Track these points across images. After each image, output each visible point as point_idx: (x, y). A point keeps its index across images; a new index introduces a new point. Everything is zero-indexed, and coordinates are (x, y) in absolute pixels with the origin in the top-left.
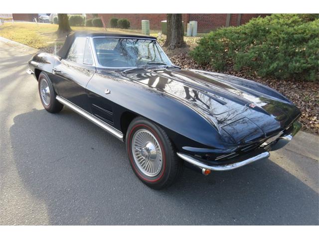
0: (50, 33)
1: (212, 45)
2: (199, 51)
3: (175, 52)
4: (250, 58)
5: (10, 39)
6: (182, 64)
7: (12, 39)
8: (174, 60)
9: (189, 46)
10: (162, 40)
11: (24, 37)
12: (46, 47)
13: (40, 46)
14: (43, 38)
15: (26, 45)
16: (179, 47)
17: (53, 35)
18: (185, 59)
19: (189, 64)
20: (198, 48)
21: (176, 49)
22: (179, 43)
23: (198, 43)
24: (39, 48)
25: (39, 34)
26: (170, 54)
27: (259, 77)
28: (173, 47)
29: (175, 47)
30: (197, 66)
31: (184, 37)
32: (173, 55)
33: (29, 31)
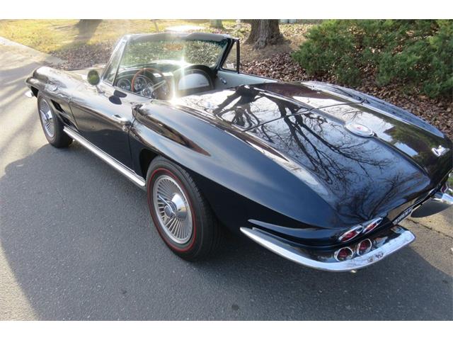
0: (69, 27)
1: (334, 40)
2: (310, 51)
3: (266, 53)
4: (409, 64)
5: (8, 38)
6: (281, 74)
7: (12, 38)
8: (266, 66)
9: (289, 42)
10: (243, 32)
11: (29, 34)
12: (60, 51)
13: (53, 48)
14: (57, 35)
15: (32, 47)
16: (272, 44)
17: (74, 29)
18: (285, 65)
19: (293, 73)
20: (307, 45)
21: (267, 47)
22: (272, 37)
23: (306, 37)
24: (50, 53)
25: (52, 29)
26: (260, 56)
27: (424, 97)
28: (262, 45)
29: (266, 44)
30: (306, 77)
31: (280, 26)
32: (264, 58)
33: (38, 25)
